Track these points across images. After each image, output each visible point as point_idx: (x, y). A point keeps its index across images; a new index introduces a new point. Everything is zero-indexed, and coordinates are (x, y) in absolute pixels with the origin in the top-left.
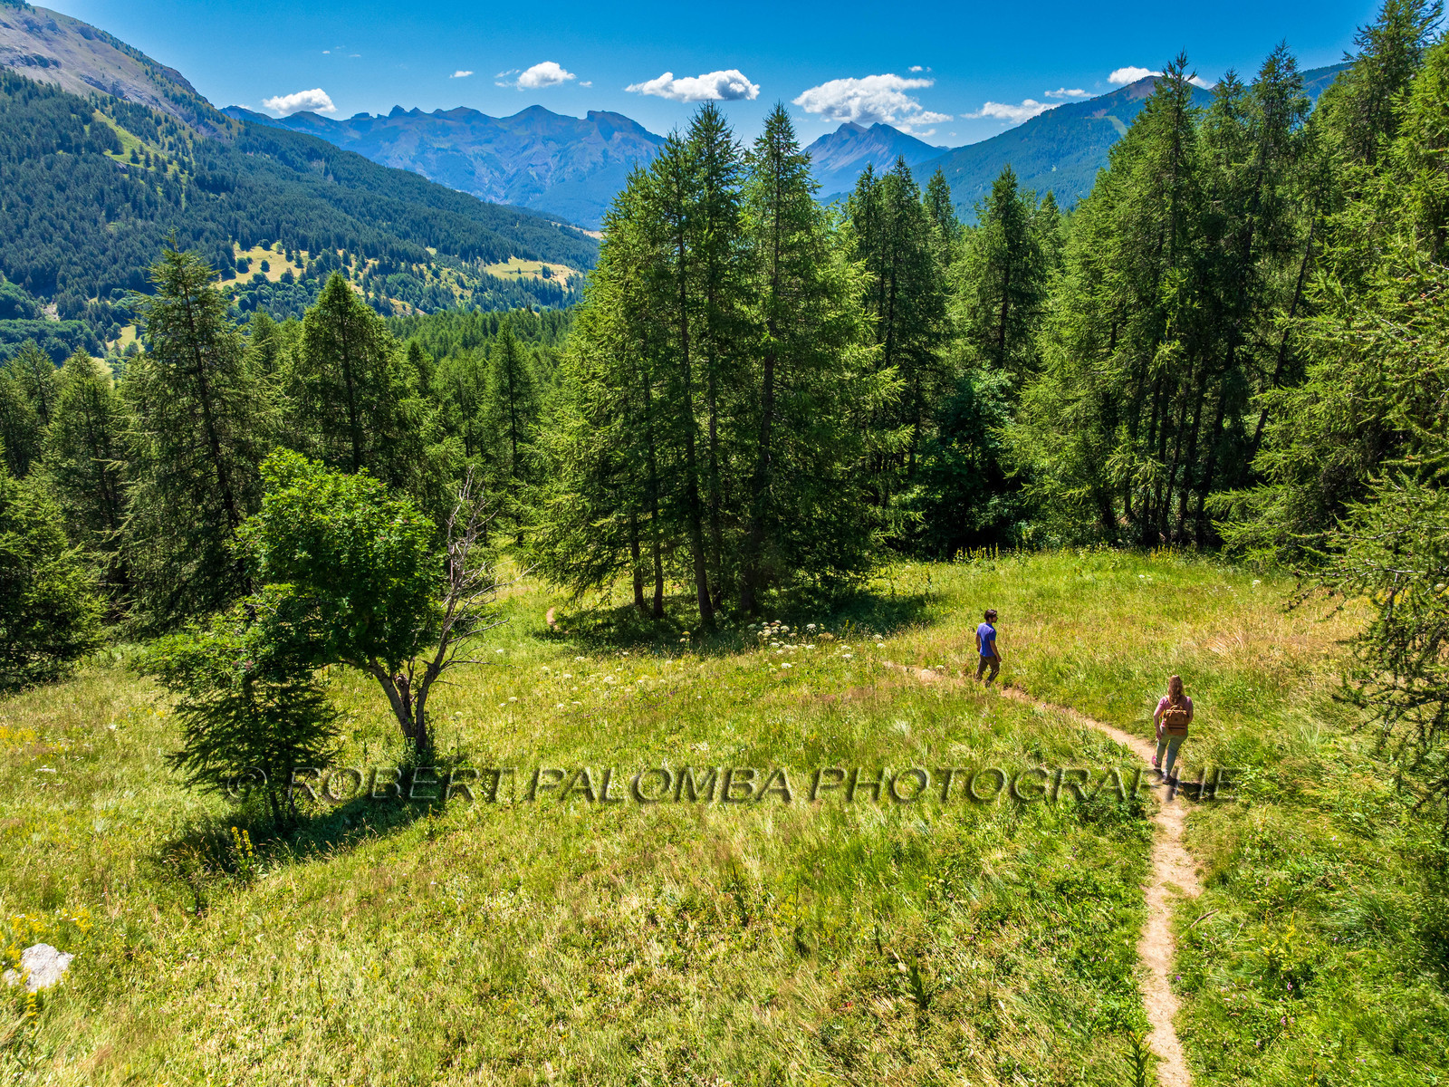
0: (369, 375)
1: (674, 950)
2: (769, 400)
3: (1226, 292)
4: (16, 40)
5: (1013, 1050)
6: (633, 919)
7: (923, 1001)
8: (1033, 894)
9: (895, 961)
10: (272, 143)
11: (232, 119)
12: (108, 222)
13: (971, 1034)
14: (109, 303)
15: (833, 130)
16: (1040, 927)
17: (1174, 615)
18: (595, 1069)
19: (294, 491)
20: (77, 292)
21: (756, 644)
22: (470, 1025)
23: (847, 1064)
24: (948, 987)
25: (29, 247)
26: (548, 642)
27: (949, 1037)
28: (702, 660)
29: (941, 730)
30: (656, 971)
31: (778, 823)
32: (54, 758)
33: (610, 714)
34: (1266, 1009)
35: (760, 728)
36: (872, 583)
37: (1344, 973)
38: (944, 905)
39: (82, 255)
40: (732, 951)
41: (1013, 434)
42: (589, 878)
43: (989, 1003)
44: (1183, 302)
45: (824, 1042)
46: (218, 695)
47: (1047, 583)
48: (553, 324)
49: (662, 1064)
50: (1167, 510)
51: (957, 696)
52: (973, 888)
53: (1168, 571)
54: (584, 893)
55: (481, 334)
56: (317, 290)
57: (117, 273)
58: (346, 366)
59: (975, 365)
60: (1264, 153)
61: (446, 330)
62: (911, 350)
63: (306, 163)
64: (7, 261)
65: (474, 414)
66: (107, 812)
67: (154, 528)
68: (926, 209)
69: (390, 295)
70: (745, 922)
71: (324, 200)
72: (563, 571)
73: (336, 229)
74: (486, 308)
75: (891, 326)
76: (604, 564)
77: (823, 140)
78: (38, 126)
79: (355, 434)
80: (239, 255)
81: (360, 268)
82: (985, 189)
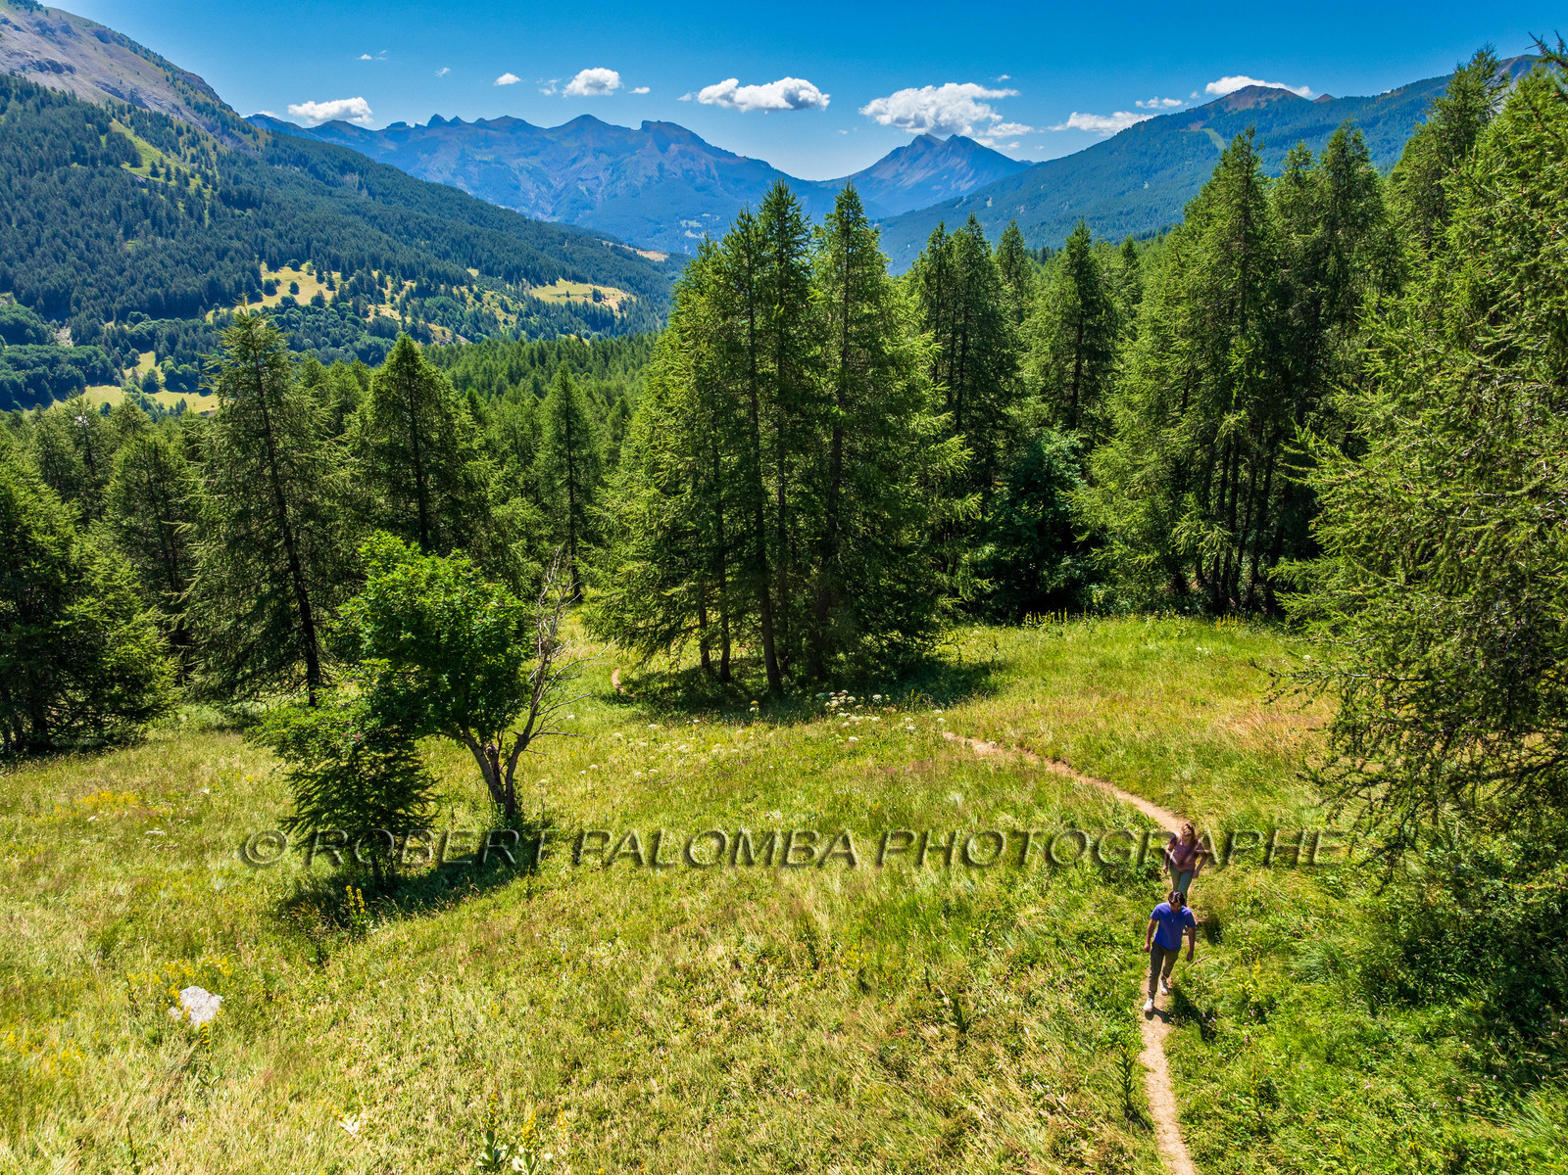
0: (435, 436)
1: (755, 989)
2: (836, 467)
3: (1294, 361)
4: (25, 41)
5: (1032, 1064)
6: (719, 964)
7: (963, 1028)
8: (1058, 943)
9: (942, 996)
10: (301, 155)
11: (258, 129)
12: (126, 239)
13: (1001, 1054)
14: (126, 327)
15: (907, 143)
16: (1062, 970)
17: (1226, 689)
18: (693, 1083)
19: (397, 575)
20: (92, 316)
21: (823, 713)
22: (584, 1050)
23: (900, 1076)
24: (984, 1016)
25: (40, 266)
26: (616, 706)
27: (983, 1055)
28: (771, 729)
29: (991, 803)
30: (741, 1006)
31: (844, 883)
32: (161, 820)
33: (685, 782)
34: (1237, 1032)
35: (829, 798)
36: (939, 648)
37: (1300, 1003)
38: (983, 951)
39: (98, 276)
40: (805, 990)
41: (1084, 501)
42: (677, 930)
43: (1016, 1028)
44: (1249, 372)
45: (881, 1059)
46: (324, 765)
47: (1110, 652)
48: (605, 354)
49: (749, 1079)
50: (1237, 577)
51: (1008, 769)
52: (1009, 937)
53: (1232, 640)
54: (674, 942)
55: (528, 365)
56: (350, 315)
57: (135, 295)
58: (413, 428)
59: (1046, 424)
60: (1332, 225)
61: (490, 361)
62: (982, 408)
63: (338, 177)
64: (17, 282)
65: (529, 462)
66: (221, 871)
67: (221, 589)
68: (997, 266)
69: (429, 320)
70: (816, 966)
71: (358, 218)
72: (631, 635)
73: (370, 249)
74: (533, 334)
75: (961, 384)
76: (672, 629)
77: (897, 153)
78: (51, 136)
79: (422, 495)
80: (266, 276)
81: (396, 291)
82: (1071, 207)
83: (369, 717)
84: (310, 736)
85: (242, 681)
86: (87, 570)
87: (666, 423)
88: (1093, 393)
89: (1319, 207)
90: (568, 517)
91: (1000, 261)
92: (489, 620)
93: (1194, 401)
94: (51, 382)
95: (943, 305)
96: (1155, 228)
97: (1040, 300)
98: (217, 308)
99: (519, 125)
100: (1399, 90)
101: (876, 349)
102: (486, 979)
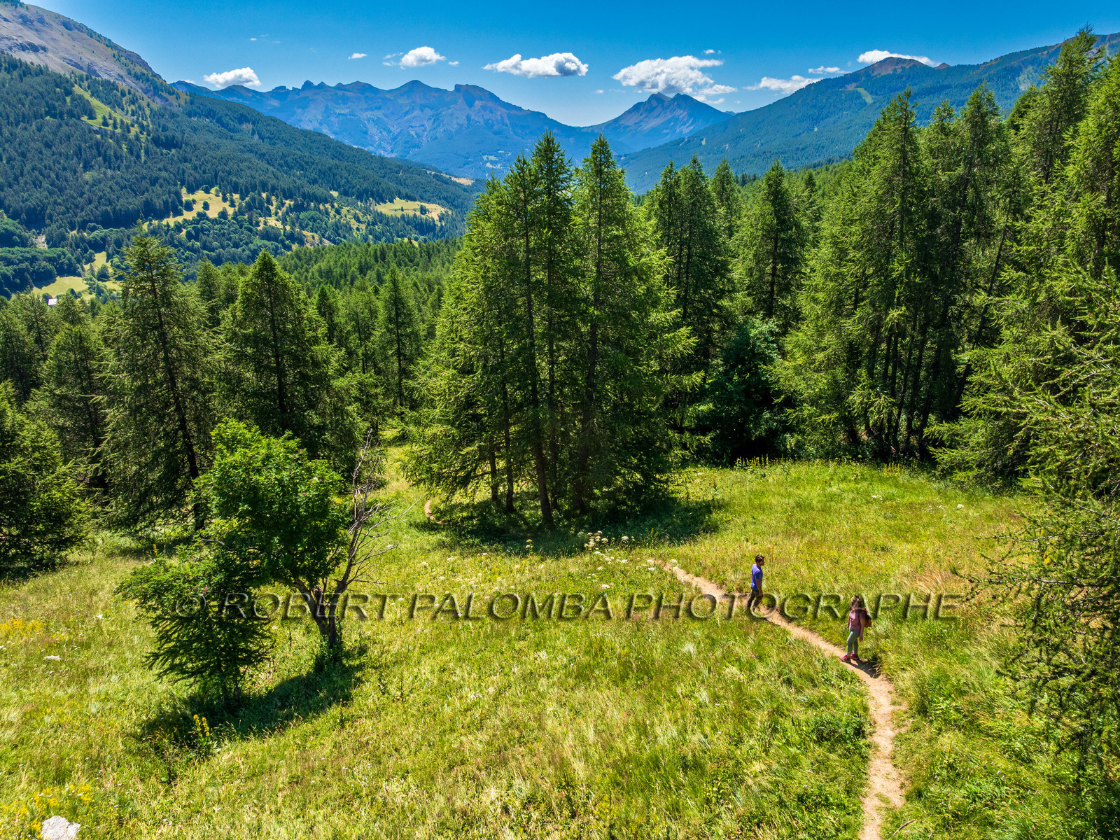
0: (289, 327)
1: (521, 836)
2: (593, 351)
3: (942, 269)
4: (13, 30)
6: (492, 808)
8: (781, 803)
10: (211, 110)
11: (180, 92)
12: (85, 172)
14: (85, 234)
15: (644, 99)
16: (785, 832)
17: (899, 533)
19: (237, 457)
20: (61, 226)
21: (583, 551)
25: (24, 191)
26: (426, 533)
28: (542, 561)
29: (719, 655)
31: (597, 731)
32: (58, 647)
35: (586, 641)
36: (673, 485)
38: (717, 809)
39: (65, 197)
41: (781, 372)
42: (459, 770)
44: (908, 277)
47: (804, 493)
48: (428, 253)
50: (896, 430)
52: (738, 795)
53: (897, 484)
54: (455, 783)
55: (373, 261)
56: (246, 225)
57: (92, 211)
58: (272, 321)
59: (751, 312)
60: (970, 164)
61: (345, 258)
62: (703, 300)
63: (237, 125)
64: (7, 202)
65: (368, 338)
66: (99, 696)
67: (126, 445)
68: (713, 194)
69: (303, 228)
70: (573, 815)
71: (251, 155)
72: (437, 478)
73: (260, 178)
74: (377, 238)
75: (687, 284)
76: (469, 474)
77: (637, 107)
78: (30, 97)
79: (281, 373)
80: (186, 197)
81: (279, 208)
82: (762, 145)
83: (215, 573)
84: (167, 590)
85: (143, 514)
86: (18, 435)
87: (462, 318)
88: (786, 289)
89: (959, 151)
90: (397, 378)
91: (714, 190)
92: (313, 493)
93: (863, 299)
94: (31, 275)
95: (671, 224)
96: (821, 159)
97: (745, 219)
98: (151, 220)
99: (368, 87)
100: (996, 60)
101: (623, 261)
102: (299, 812)
